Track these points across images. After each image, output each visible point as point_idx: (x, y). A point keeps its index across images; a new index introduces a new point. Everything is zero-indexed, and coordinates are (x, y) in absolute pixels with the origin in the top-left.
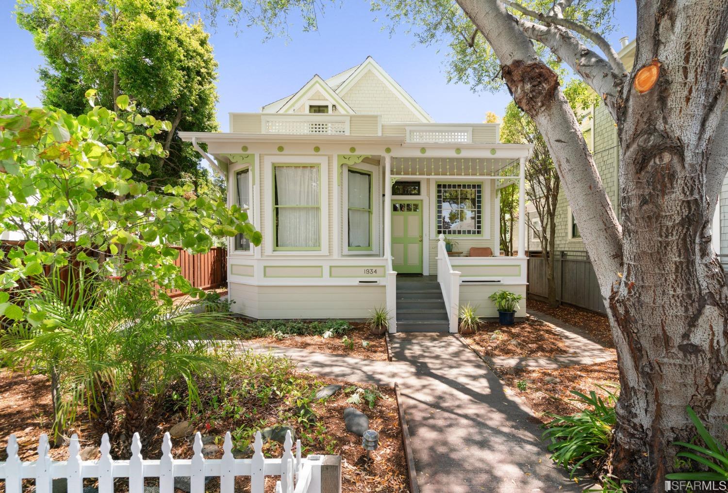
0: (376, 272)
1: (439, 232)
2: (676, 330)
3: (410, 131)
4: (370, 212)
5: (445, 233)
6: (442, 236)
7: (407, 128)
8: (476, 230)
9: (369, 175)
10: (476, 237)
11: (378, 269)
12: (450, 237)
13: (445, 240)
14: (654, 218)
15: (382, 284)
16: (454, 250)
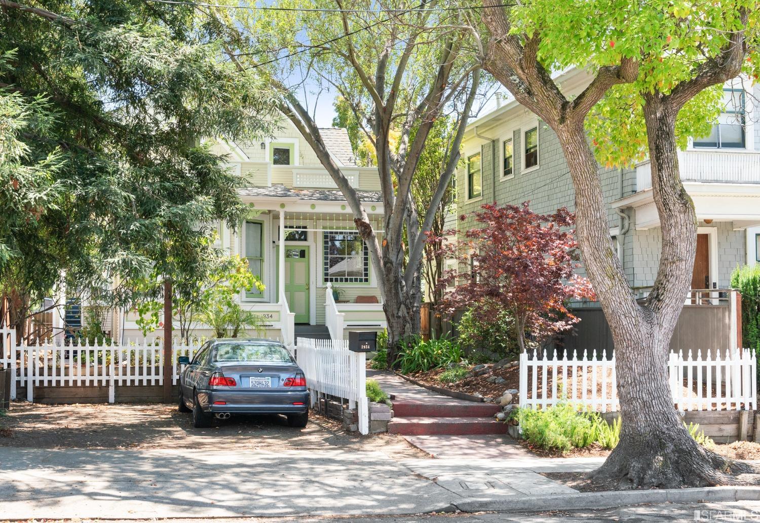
0: (271, 317)
1: (326, 280)
2: (395, 312)
3: (297, 174)
4: (261, 260)
5: (331, 280)
6: (329, 284)
7: (293, 170)
8: (363, 277)
9: (261, 224)
10: (363, 285)
11: (273, 314)
12: (338, 285)
13: (332, 288)
14: (388, 280)
15: (277, 327)
16: (341, 299)
